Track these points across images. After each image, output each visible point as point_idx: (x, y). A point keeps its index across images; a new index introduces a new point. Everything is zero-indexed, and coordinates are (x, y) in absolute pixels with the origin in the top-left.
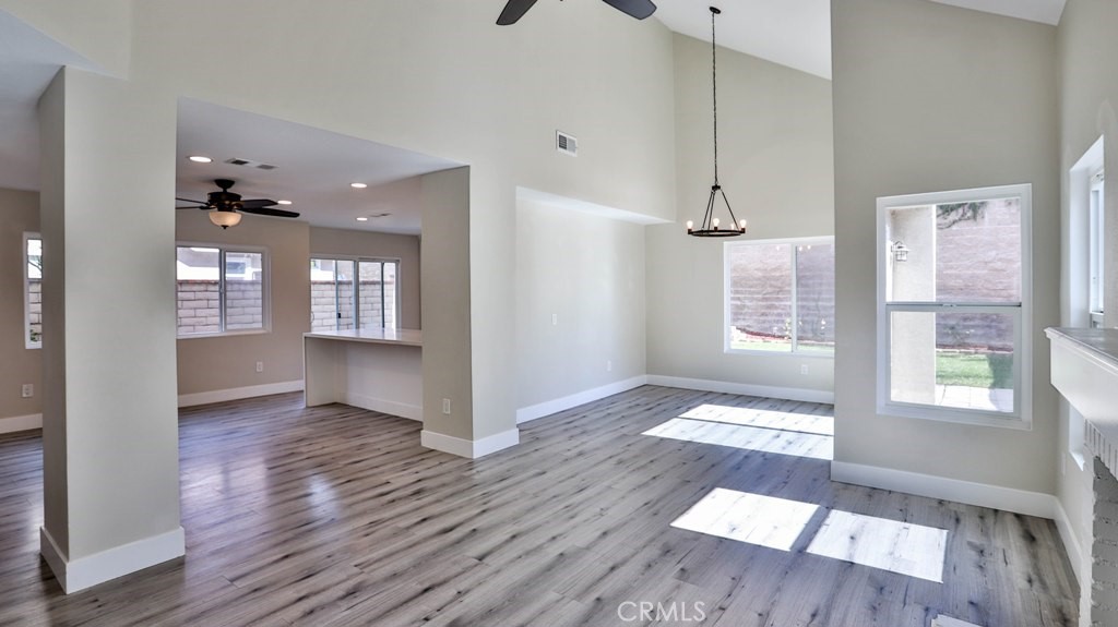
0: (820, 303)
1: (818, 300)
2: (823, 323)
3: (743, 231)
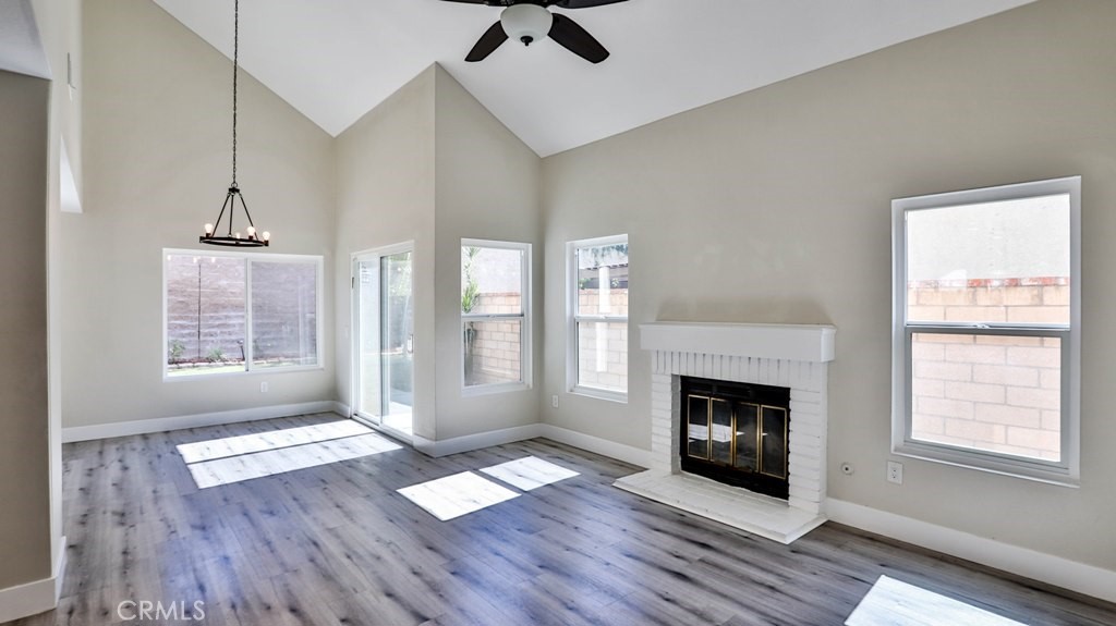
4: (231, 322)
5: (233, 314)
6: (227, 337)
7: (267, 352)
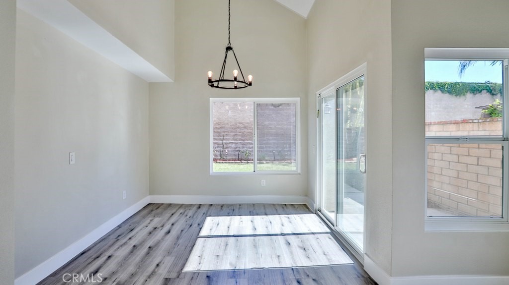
0: (224, 141)
1: (223, 140)
2: (227, 151)
3: (250, 84)
4: (270, 142)
5: (271, 138)
6: (268, 149)
7: (286, 157)
